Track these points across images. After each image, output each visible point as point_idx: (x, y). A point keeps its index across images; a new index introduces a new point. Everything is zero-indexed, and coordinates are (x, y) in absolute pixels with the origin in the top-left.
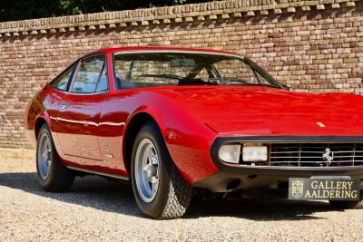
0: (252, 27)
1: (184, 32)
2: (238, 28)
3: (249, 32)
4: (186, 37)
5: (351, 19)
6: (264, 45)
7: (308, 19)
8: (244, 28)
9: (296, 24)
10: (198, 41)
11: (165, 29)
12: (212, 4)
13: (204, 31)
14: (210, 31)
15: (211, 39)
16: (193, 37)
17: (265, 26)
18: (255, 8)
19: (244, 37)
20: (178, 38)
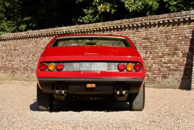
5: (128, 31)
9: (114, 33)
18: (102, 27)
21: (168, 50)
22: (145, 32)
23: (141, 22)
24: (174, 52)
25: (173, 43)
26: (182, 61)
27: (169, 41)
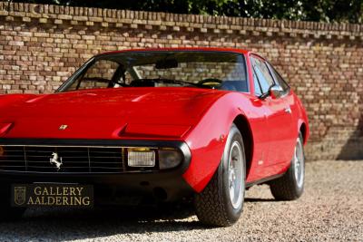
0: (130, 39)
1: (45, 34)
2: (113, 38)
3: (126, 43)
4: (48, 40)
5: (225, 44)
7: (187, 38)
8: (122, 39)
9: (176, 41)
10: (64, 45)
11: (19, 28)
12: (90, 10)
13: (73, 36)
14: (79, 37)
15: (81, 46)
16: (58, 41)
17: (143, 40)
18: (140, 22)
20: (36, 40)
21: (330, 89)
22: (276, 50)
23: (277, 30)
24: (343, 93)
25: (343, 77)
26: (357, 109)
27: (334, 73)
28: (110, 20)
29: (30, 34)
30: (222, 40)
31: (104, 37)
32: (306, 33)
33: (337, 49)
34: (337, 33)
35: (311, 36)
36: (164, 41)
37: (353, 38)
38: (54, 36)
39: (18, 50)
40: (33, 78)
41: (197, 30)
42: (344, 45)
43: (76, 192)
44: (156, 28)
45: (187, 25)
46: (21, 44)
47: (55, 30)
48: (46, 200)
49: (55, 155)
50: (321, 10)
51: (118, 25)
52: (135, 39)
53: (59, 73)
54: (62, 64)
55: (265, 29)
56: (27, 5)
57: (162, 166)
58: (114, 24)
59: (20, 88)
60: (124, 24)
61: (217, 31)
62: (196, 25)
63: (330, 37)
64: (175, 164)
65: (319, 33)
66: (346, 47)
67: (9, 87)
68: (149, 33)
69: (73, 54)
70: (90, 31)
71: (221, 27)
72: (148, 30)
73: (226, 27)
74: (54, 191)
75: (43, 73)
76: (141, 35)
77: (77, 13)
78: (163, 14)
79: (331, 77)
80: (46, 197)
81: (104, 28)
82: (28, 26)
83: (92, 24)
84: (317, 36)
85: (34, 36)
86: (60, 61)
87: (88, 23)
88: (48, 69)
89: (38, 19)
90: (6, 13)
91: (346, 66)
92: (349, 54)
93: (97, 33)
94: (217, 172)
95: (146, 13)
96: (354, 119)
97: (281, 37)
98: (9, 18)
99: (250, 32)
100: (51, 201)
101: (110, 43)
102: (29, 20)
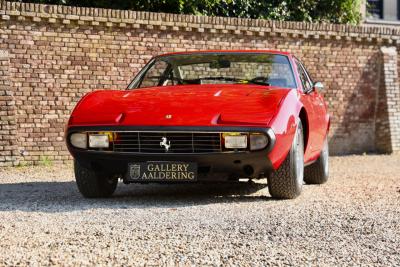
0: (132, 39)
1: (55, 34)
2: (117, 38)
3: (129, 43)
4: (56, 39)
5: (220, 43)
6: (142, 57)
7: (185, 38)
8: (124, 38)
9: (174, 41)
10: (71, 45)
11: (29, 28)
12: (96, 10)
13: (79, 36)
14: (85, 37)
15: (87, 45)
16: (65, 40)
17: (145, 39)
18: (142, 22)
19: (124, 47)
20: (45, 39)
24: (330, 91)
25: (329, 76)
26: (342, 106)
27: (322, 71)
28: (115, 20)
29: (40, 33)
30: (218, 39)
31: (108, 36)
32: (296, 33)
33: (324, 49)
34: (324, 33)
35: (301, 36)
36: (164, 40)
37: (339, 38)
38: (62, 35)
39: (29, 49)
40: (42, 76)
41: (194, 29)
42: (330, 45)
43: (183, 168)
44: (157, 28)
45: (185, 25)
46: (32, 43)
47: (63, 30)
48: (157, 175)
49: (165, 139)
50: (304, 10)
51: (122, 25)
52: (138, 39)
53: (67, 71)
54: (69, 62)
55: (257, 29)
56: (37, 5)
57: (253, 148)
58: (118, 24)
59: (30, 86)
60: (127, 24)
61: (213, 31)
62: (194, 26)
63: (317, 37)
64: (263, 146)
65: (308, 33)
66: (332, 46)
67: (20, 84)
68: (150, 32)
69: (79, 53)
70: (95, 30)
71: (217, 27)
72: (149, 30)
73: (222, 27)
74: (165, 167)
75: (52, 71)
76: (143, 35)
77: (84, 13)
78: (164, 15)
79: (318, 75)
80: (157, 172)
81: (108, 27)
82: (38, 25)
83: (98, 24)
84: (306, 36)
85: (43, 35)
86: (68, 60)
87: (94, 23)
88: (57, 67)
89: (47, 19)
90: (18, 13)
91: (333, 64)
92: (335, 53)
93: (102, 32)
94: (289, 154)
95: (147, 13)
96: (339, 116)
97: (272, 37)
98: (20, 18)
99: (244, 32)
100: (162, 175)
101: (114, 42)
102: (39, 20)
